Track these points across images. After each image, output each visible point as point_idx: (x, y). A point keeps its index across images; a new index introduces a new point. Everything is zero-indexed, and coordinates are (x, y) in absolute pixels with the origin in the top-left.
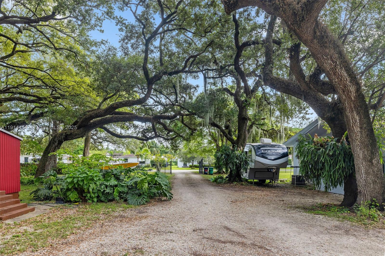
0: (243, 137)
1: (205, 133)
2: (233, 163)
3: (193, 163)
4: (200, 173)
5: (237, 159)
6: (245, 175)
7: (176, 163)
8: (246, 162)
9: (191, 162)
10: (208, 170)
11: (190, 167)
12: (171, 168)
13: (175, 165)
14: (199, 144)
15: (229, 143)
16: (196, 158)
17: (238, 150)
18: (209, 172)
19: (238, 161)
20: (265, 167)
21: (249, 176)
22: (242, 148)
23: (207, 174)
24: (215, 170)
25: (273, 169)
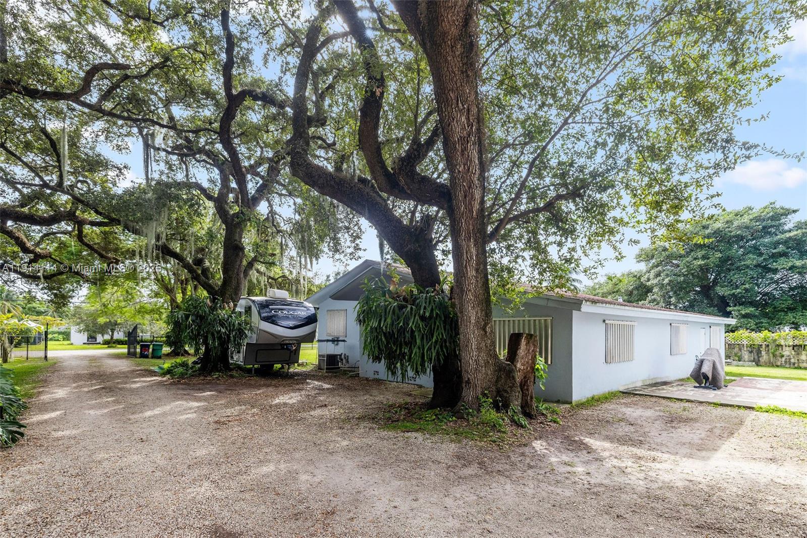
0: (234, 282)
1: (144, 275)
2: (213, 335)
3: (113, 334)
4: (131, 355)
5: (222, 325)
6: (238, 358)
7: (67, 336)
8: (240, 333)
9: (107, 333)
10: (151, 350)
11: (103, 344)
12: (46, 347)
13: (64, 339)
14: (129, 296)
15: (203, 293)
16: (120, 324)
17: (224, 308)
18: (152, 353)
19: (223, 330)
20: (277, 341)
21: (245, 358)
22: (232, 304)
23: (146, 357)
24: (166, 350)
25: (291, 344)
